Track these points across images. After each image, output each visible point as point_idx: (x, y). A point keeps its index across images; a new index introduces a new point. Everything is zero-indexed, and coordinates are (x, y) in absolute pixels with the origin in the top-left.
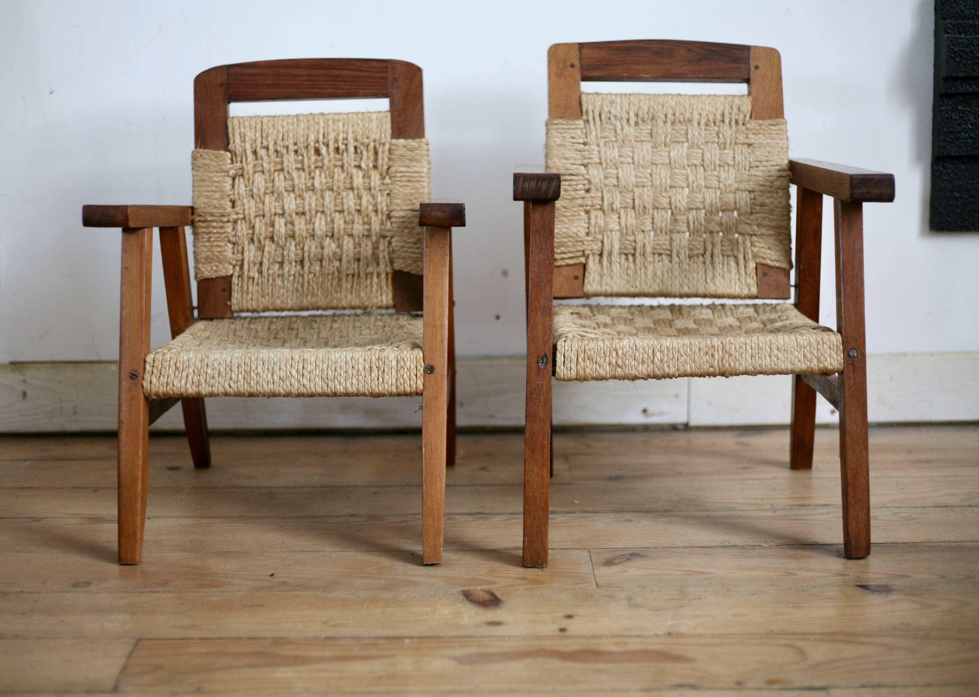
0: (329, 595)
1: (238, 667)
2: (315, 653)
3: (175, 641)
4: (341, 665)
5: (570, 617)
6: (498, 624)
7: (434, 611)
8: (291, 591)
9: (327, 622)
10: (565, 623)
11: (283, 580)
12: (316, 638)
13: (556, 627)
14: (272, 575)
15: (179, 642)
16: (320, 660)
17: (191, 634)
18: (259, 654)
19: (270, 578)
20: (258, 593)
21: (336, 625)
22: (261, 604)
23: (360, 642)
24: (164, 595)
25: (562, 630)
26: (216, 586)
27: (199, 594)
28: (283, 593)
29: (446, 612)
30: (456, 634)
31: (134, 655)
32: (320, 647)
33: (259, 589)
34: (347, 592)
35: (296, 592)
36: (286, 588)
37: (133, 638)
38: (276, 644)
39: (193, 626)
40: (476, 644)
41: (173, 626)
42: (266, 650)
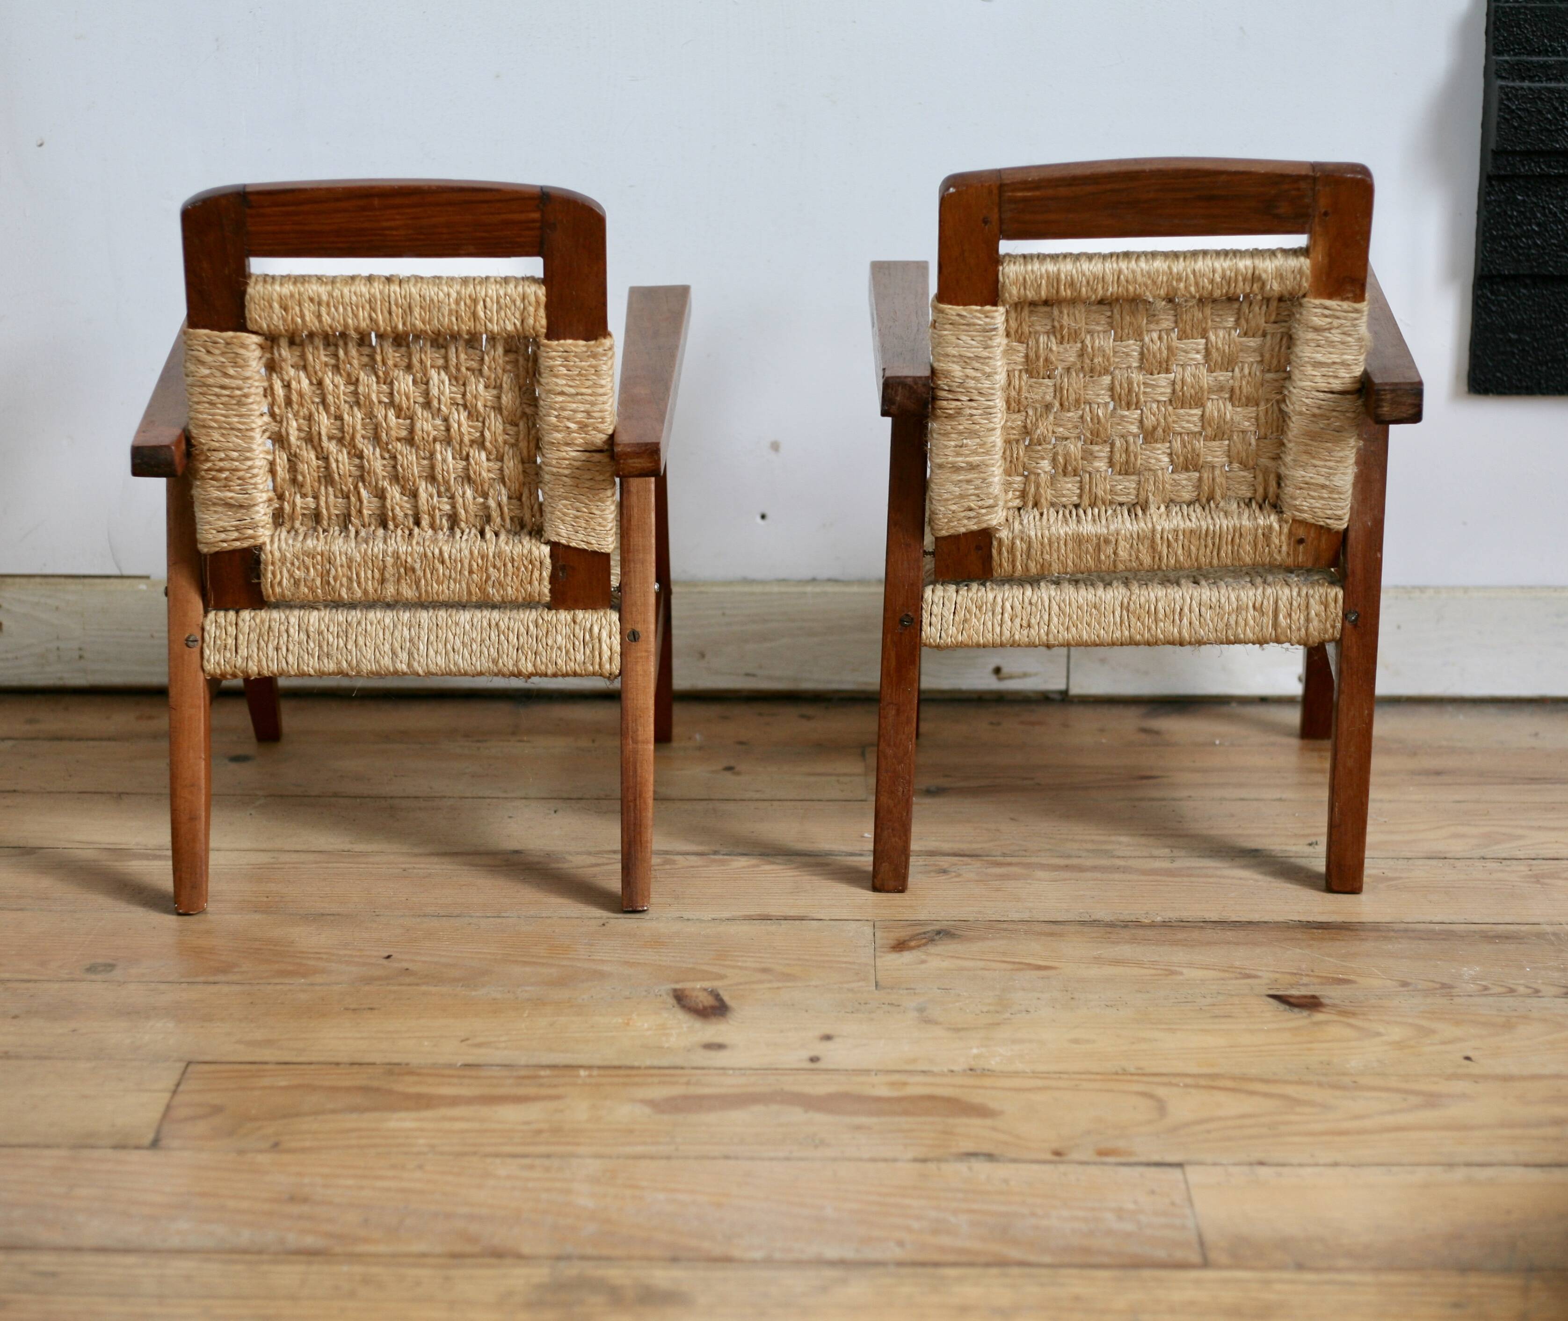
0: (474, 993)
1: (334, 1111)
2: (447, 1091)
3: (242, 1067)
4: (485, 1111)
5: (828, 1038)
6: (720, 1047)
7: (628, 1024)
8: (417, 985)
9: (467, 1039)
10: (820, 1048)
11: (405, 965)
12: (450, 1066)
13: (806, 1054)
14: (389, 957)
15: (248, 1067)
16: (454, 1101)
17: (267, 1054)
18: (365, 1090)
19: (385, 962)
20: (367, 988)
21: (479, 1045)
22: (371, 1006)
23: (515, 1074)
24: (226, 989)
25: (814, 1060)
26: (304, 975)
27: (279, 987)
28: (404, 988)
29: (646, 1026)
30: (656, 1063)
31: (181, 1088)
32: (455, 1080)
33: (369, 980)
34: (500, 989)
35: (424, 988)
36: (408, 980)
37: (180, 1060)
38: (390, 1073)
39: (268, 1043)
40: (685, 1079)
41: (239, 1042)
42: (375, 1084)
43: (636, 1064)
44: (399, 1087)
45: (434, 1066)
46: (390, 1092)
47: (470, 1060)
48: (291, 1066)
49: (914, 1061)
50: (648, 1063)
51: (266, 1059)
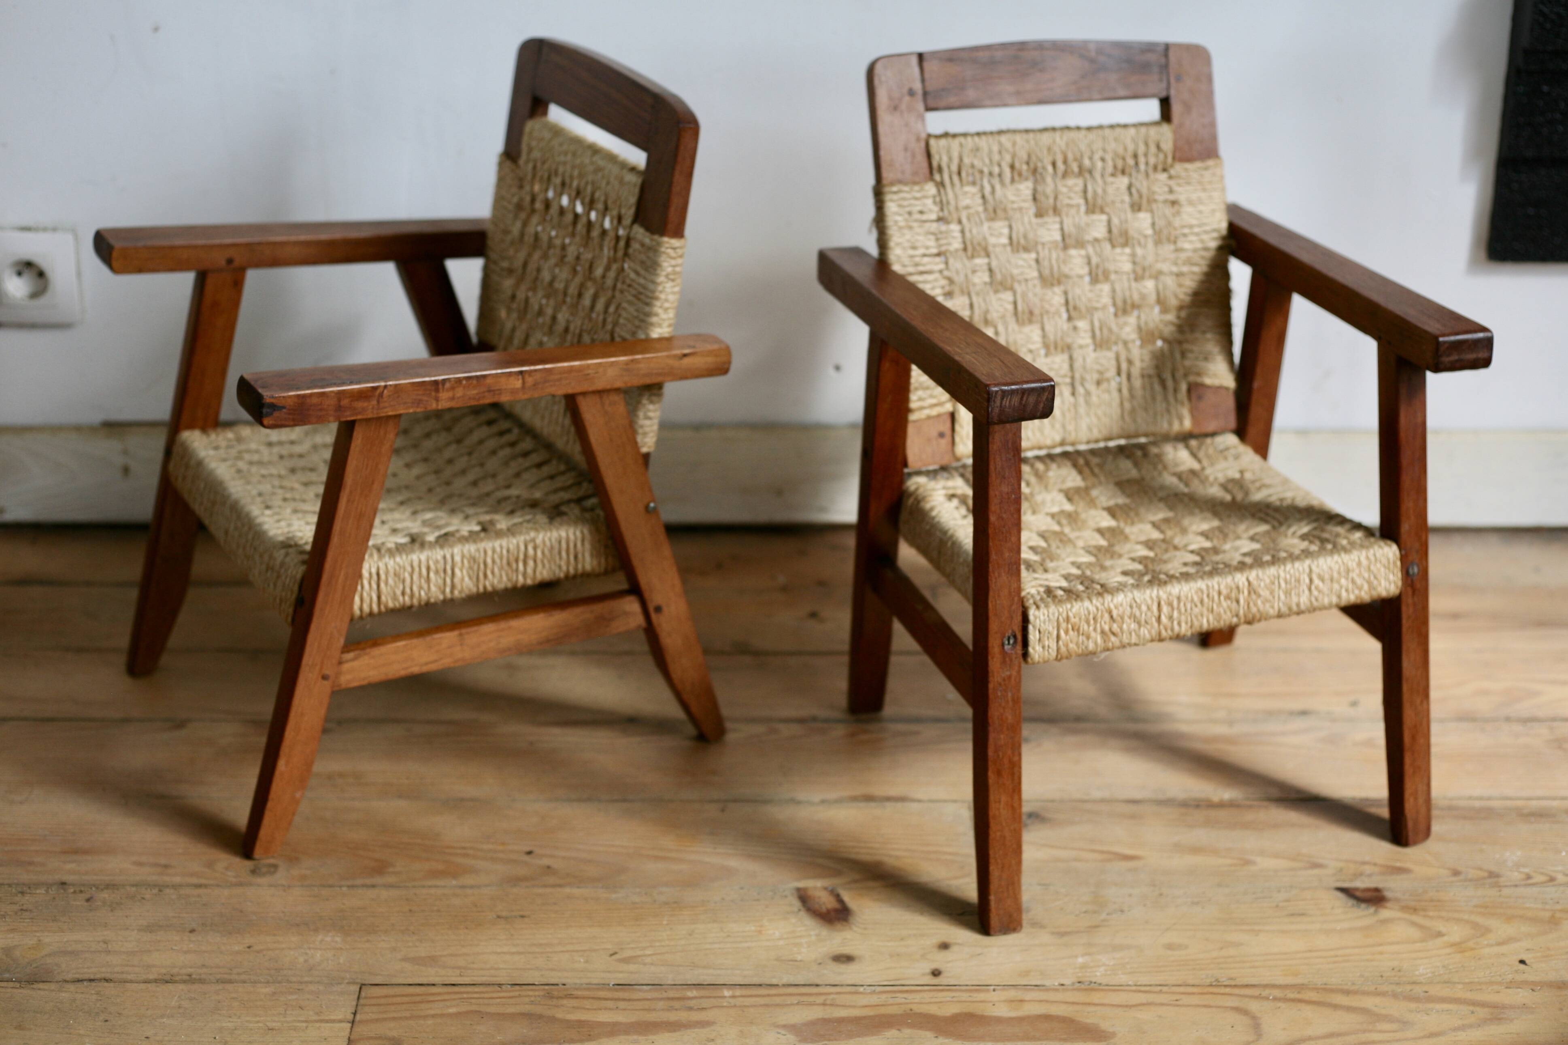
0: (614, 896)
2: (604, 1017)
3: (411, 990)
4: (643, 1041)
5: (945, 946)
6: (848, 959)
7: (760, 932)
8: (560, 886)
9: (615, 953)
10: (940, 960)
11: (546, 862)
12: (604, 986)
13: (928, 967)
14: (530, 853)
15: (418, 990)
16: (613, 1030)
19: (527, 858)
20: (515, 890)
21: (626, 961)
22: (521, 913)
23: (665, 995)
24: (384, 894)
25: (936, 973)
26: (455, 876)
27: (433, 891)
28: (548, 890)
29: (777, 934)
30: (792, 980)
31: (358, 1017)
32: (610, 1004)
33: (516, 881)
34: (638, 890)
35: (567, 890)
36: (552, 880)
37: (354, 983)
38: (550, 996)
39: (432, 960)
40: (820, 1000)
41: (405, 959)
42: (538, 1010)
43: (774, 981)
44: (560, 1015)
45: (590, 987)
46: (553, 1020)
47: (622, 978)
48: (456, 989)
49: (1026, 973)
50: (785, 981)
51: (432, 980)
